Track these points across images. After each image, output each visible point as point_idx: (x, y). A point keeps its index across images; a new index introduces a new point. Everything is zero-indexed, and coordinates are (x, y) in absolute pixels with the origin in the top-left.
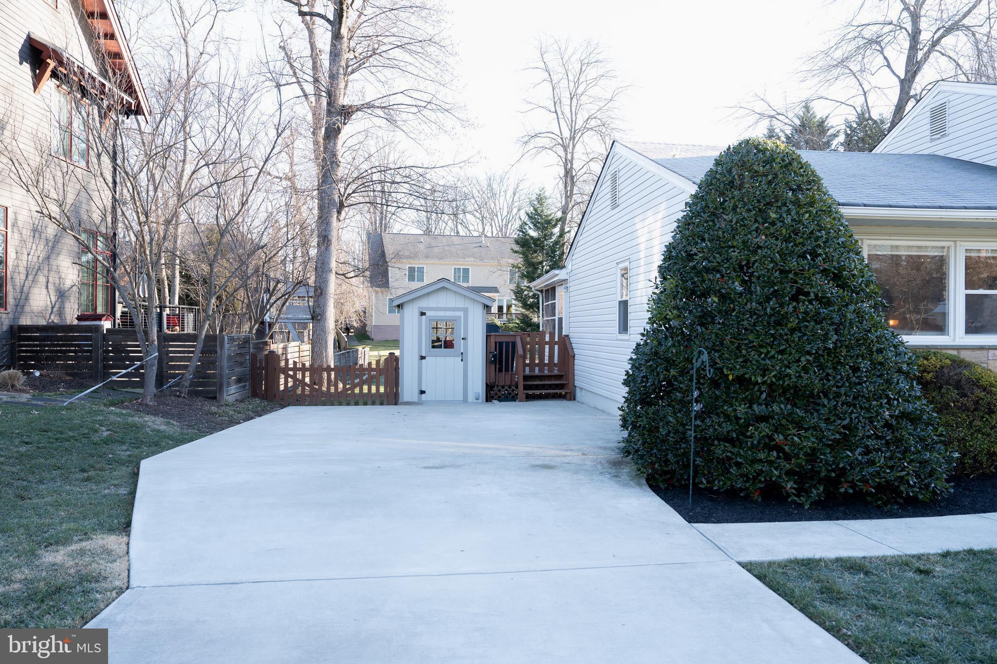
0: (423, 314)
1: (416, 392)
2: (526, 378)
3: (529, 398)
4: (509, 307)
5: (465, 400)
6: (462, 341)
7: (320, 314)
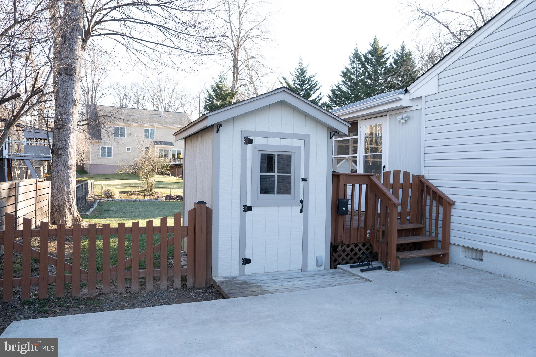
0: (248, 141)
1: (237, 261)
4: (179, 154)
5: (304, 268)
6: (302, 183)
7: (61, 149)
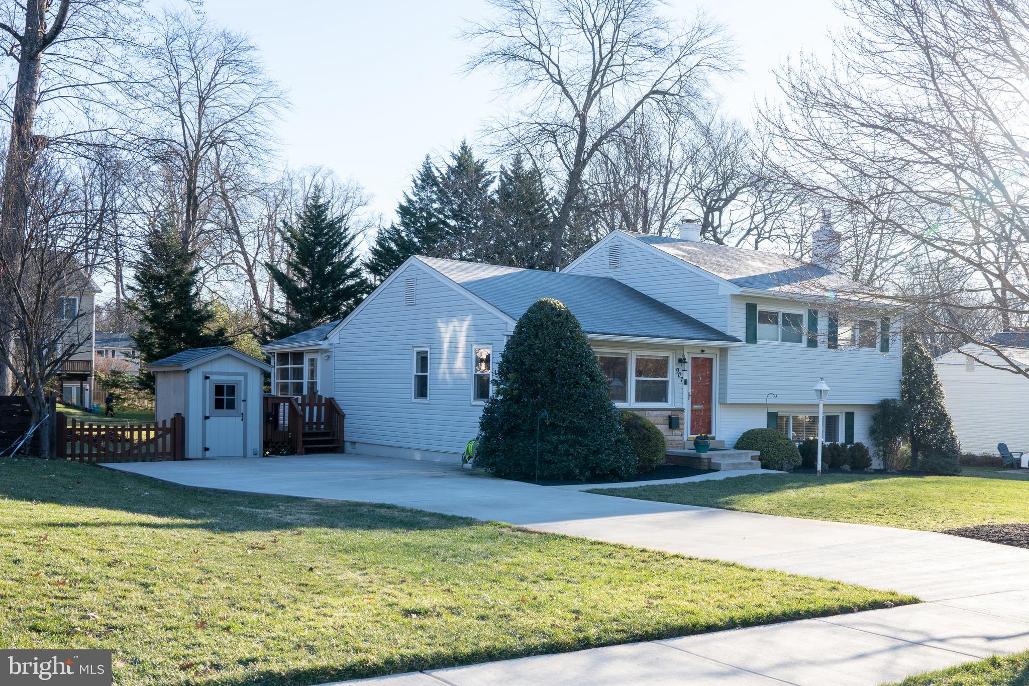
0: (207, 378)
1: (200, 449)
2: (304, 435)
3: (309, 451)
5: (245, 456)
6: (242, 403)
